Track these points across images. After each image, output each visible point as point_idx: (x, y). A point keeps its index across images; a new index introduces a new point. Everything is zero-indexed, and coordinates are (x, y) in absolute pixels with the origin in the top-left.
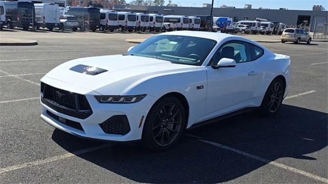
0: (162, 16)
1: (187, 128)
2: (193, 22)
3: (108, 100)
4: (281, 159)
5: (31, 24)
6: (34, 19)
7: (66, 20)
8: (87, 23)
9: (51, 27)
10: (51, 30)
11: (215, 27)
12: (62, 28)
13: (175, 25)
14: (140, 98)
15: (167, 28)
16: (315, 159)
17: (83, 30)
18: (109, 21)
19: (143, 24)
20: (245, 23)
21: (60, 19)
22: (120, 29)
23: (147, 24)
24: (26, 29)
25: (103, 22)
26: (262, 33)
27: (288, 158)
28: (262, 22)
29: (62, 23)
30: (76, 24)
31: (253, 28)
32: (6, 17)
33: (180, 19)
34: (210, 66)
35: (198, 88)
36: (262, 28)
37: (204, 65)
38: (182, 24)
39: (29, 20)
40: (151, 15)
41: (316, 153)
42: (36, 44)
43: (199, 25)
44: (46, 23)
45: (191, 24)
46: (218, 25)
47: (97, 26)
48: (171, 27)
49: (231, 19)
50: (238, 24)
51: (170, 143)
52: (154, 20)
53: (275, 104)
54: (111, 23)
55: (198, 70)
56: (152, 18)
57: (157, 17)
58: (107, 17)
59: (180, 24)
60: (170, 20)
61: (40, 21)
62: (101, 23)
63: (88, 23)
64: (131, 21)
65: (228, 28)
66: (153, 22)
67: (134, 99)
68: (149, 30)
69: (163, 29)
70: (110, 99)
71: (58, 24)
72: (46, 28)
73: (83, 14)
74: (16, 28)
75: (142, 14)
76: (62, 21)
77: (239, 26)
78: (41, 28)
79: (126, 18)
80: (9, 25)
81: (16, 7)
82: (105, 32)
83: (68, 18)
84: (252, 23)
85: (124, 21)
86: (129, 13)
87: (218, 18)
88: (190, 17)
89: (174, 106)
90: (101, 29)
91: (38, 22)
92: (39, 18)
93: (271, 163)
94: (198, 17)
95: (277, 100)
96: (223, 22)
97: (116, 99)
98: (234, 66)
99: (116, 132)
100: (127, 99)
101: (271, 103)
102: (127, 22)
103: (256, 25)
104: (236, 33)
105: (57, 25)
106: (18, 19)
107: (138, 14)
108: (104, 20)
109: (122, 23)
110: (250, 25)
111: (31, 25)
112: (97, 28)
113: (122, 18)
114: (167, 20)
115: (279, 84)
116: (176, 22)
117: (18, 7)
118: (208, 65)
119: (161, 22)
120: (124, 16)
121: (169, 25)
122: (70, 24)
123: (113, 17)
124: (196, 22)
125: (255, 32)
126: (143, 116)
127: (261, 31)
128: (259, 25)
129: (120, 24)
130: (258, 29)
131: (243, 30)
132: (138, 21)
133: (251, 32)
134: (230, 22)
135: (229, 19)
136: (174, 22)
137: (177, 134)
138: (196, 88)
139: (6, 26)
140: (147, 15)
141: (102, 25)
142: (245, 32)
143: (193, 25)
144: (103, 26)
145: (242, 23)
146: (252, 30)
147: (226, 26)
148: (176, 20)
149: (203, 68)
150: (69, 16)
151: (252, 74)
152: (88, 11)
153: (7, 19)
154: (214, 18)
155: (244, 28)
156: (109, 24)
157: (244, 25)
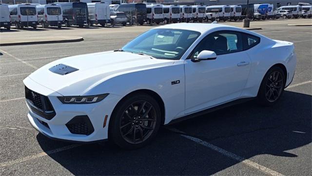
0: (204, 6)
1: (165, 123)
2: (234, 10)
3: (71, 101)
4: (258, 157)
5: (85, 21)
6: (87, 17)
7: (116, 16)
8: (134, 18)
9: (103, 23)
10: (103, 26)
11: (256, 14)
12: (113, 23)
13: (217, 14)
14: (102, 97)
15: (210, 17)
16: (297, 156)
17: (131, 25)
18: (155, 14)
19: (186, 16)
20: (286, 9)
21: (110, 15)
22: (166, 21)
23: (191, 16)
24: (81, 26)
25: (149, 16)
26: (304, 17)
27: (266, 155)
28: (303, 7)
29: (112, 19)
30: (124, 19)
31: (294, 13)
32: (63, 16)
33: (221, 8)
34: (190, 60)
35: (173, 83)
36: (303, 12)
37: (183, 59)
38: (224, 13)
39: (83, 18)
40: (193, 6)
41: (300, 149)
42: (82, 40)
43: (241, 13)
44: (98, 20)
45: (233, 12)
46: (259, 12)
47: (144, 20)
48: (213, 16)
49: (272, 6)
50: (279, 9)
51: (144, 140)
52: (197, 11)
53: (275, 93)
54: (156, 16)
55: (174, 64)
56: (194, 10)
57: (199, 8)
58: (153, 11)
59: (222, 13)
60: (212, 10)
61: (93, 18)
62: (147, 17)
63: (136, 17)
64: (175, 13)
65: (269, 14)
66: (196, 13)
67: (95, 99)
68: (192, 21)
69: (205, 19)
70: (72, 100)
71: (109, 20)
72: (99, 25)
73: (130, 10)
74: (73, 26)
75: (186, 6)
76: (112, 17)
77: (281, 12)
78: (94, 25)
79: (171, 11)
80: (66, 23)
81: (71, 7)
82: (151, 25)
83: (117, 14)
84: (292, 8)
85: (169, 14)
86: (173, 6)
87: (259, 5)
88: (232, 6)
89: (145, 103)
90: (148, 22)
91: (92, 20)
92: (91, 16)
93: (244, 161)
94: (239, 5)
95: (277, 89)
96: (264, 9)
97: (78, 100)
98: (215, 58)
99: (82, 132)
100: (89, 99)
101: (269, 93)
102: (171, 14)
103: (298, 10)
104: (278, 18)
105: (107, 21)
106: (74, 18)
107: (181, 6)
108: (150, 14)
109: (167, 15)
110: (291, 10)
111: (85, 23)
112: (144, 22)
113: (167, 11)
114: (209, 10)
115: (278, 73)
116: (218, 12)
117: (73, 7)
118: (187, 59)
119: (204, 12)
120: (168, 9)
121: (211, 15)
122: (120, 19)
123: (158, 10)
124: (238, 10)
125: (296, 17)
126: (107, 116)
127: (302, 15)
128: (301, 9)
129: (165, 16)
130: (299, 13)
131: (284, 15)
132: (182, 13)
133: (292, 17)
134: (271, 8)
135: (270, 5)
136: (216, 12)
137: (153, 131)
138: (171, 83)
139: (64, 25)
140: (190, 6)
141: (148, 19)
142: (286, 17)
143: (235, 13)
144: (150, 20)
145: (283, 9)
146: (293, 15)
147: (267, 12)
148: (217, 10)
149: (181, 61)
150: (118, 12)
151: (243, 64)
152: (136, 7)
153: (64, 19)
154: (255, 5)
155: (285, 13)
156: (155, 18)
157: (285, 10)
